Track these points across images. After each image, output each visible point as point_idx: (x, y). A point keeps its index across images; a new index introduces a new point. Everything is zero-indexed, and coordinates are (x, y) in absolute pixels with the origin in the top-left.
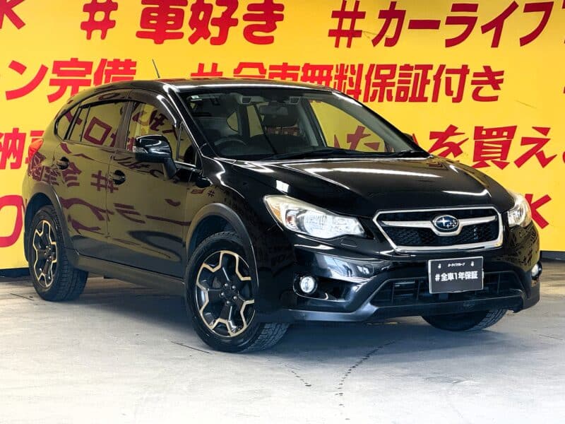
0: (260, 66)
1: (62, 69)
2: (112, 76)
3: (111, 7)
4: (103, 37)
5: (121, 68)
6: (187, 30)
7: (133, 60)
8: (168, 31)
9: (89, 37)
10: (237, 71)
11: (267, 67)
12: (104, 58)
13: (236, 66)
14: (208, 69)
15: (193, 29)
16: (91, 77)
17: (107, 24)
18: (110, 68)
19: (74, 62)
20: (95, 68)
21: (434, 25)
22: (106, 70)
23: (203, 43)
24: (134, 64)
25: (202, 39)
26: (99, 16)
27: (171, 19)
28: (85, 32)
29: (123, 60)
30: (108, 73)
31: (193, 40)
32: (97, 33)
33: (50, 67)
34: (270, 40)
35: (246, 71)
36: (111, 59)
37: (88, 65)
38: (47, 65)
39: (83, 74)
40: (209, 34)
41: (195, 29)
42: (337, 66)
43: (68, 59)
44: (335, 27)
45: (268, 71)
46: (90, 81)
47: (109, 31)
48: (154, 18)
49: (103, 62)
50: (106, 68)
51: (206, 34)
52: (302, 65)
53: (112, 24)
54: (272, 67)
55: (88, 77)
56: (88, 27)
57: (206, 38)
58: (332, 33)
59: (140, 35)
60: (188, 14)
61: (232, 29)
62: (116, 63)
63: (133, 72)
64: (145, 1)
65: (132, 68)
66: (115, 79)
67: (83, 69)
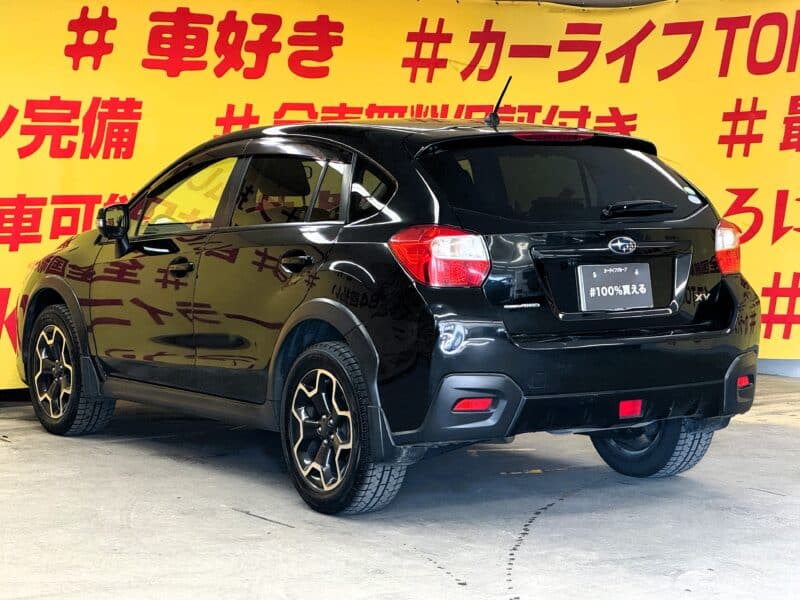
0: (309, 108)
1: (38, 111)
2: (108, 121)
3: (106, 23)
4: (96, 66)
5: (121, 111)
6: (212, 58)
7: (137, 99)
8: (186, 59)
9: (76, 67)
10: (279, 114)
11: (318, 109)
12: (97, 95)
13: (277, 108)
14: (239, 112)
15: (219, 56)
16: (78, 122)
17: (102, 49)
18: (106, 110)
19: (55, 102)
20: (84, 109)
21: (542, 52)
22: (100, 113)
23: (234, 76)
24: (139, 105)
25: (231, 71)
26: (91, 38)
27: (190, 42)
28: (70, 61)
29: (123, 98)
30: (103, 117)
31: (220, 71)
32: (87, 62)
33: (21, 108)
34: (323, 73)
35: (290, 115)
36: (106, 97)
37: (75, 106)
38: (16, 106)
39: (67, 118)
40: (242, 63)
41: (223, 57)
42: (412, 107)
43: (47, 97)
44: (411, 54)
45: (320, 115)
46: (77, 127)
47: (105, 59)
48: (166, 41)
49: (96, 101)
50: (100, 110)
51: (238, 64)
52: (365, 107)
53: (109, 48)
54: (326, 110)
55: (75, 123)
56: (75, 52)
57: (237, 69)
58: (406, 63)
59: (147, 64)
60: (213, 36)
61: (273, 58)
62: (114, 103)
63: (138, 116)
64: (154, 17)
65: (135, 111)
66: (112, 126)
67: (67, 112)
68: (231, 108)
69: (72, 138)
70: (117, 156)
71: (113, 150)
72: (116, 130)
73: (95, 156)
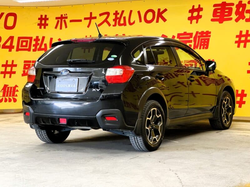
1: (180, 36)
2: (201, 38)
3: (200, 9)
4: (197, 22)
5: (205, 35)
6: (234, 16)
7: (209, 31)
8: (225, 17)
9: (191, 23)
12: (198, 31)
15: (237, 15)
16: (192, 39)
17: (199, 17)
18: (200, 35)
19: (185, 33)
20: (194, 35)
22: (198, 36)
23: (242, 21)
24: (210, 33)
25: (241, 20)
26: (195, 14)
27: (226, 12)
28: (189, 21)
29: (205, 31)
30: (199, 37)
31: (237, 20)
32: (194, 21)
33: (176, 36)
36: (200, 31)
37: (191, 34)
39: (189, 38)
40: (245, 17)
41: (238, 16)
43: (183, 32)
46: (192, 40)
47: (199, 20)
48: (219, 13)
49: (197, 33)
50: (198, 35)
51: (243, 17)
53: (201, 17)
55: (191, 39)
56: (191, 19)
57: (243, 19)
59: (212, 20)
60: (234, 9)
62: (202, 33)
63: (210, 36)
64: (215, 5)
65: (209, 35)
66: (202, 39)
67: (189, 36)
68: (241, 32)
69: (190, 44)
70: (203, 48)
71: (202, 47)
72: (203, 41)
73: (197, 48)
